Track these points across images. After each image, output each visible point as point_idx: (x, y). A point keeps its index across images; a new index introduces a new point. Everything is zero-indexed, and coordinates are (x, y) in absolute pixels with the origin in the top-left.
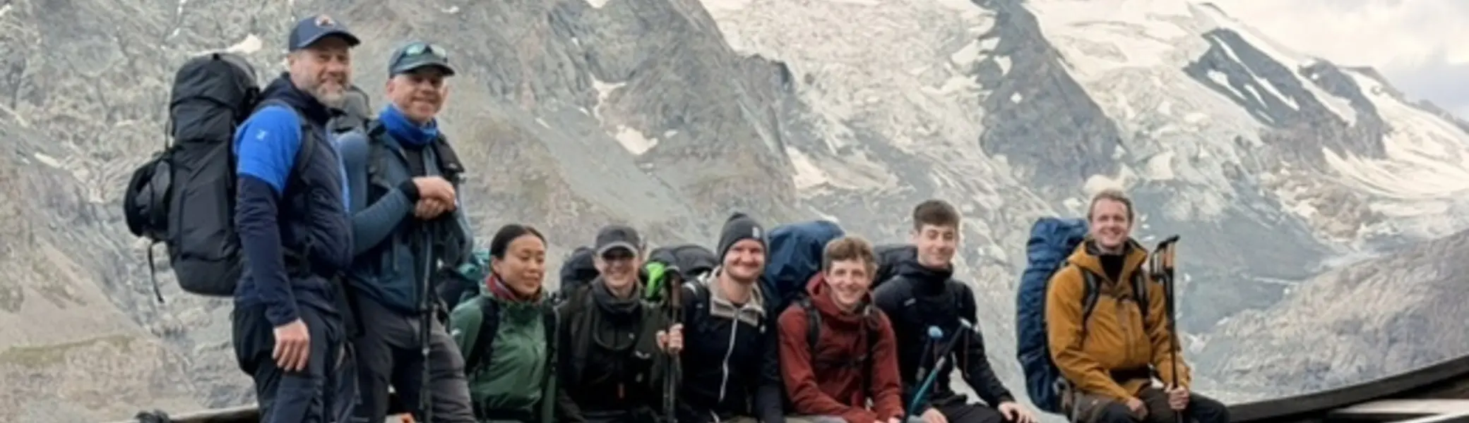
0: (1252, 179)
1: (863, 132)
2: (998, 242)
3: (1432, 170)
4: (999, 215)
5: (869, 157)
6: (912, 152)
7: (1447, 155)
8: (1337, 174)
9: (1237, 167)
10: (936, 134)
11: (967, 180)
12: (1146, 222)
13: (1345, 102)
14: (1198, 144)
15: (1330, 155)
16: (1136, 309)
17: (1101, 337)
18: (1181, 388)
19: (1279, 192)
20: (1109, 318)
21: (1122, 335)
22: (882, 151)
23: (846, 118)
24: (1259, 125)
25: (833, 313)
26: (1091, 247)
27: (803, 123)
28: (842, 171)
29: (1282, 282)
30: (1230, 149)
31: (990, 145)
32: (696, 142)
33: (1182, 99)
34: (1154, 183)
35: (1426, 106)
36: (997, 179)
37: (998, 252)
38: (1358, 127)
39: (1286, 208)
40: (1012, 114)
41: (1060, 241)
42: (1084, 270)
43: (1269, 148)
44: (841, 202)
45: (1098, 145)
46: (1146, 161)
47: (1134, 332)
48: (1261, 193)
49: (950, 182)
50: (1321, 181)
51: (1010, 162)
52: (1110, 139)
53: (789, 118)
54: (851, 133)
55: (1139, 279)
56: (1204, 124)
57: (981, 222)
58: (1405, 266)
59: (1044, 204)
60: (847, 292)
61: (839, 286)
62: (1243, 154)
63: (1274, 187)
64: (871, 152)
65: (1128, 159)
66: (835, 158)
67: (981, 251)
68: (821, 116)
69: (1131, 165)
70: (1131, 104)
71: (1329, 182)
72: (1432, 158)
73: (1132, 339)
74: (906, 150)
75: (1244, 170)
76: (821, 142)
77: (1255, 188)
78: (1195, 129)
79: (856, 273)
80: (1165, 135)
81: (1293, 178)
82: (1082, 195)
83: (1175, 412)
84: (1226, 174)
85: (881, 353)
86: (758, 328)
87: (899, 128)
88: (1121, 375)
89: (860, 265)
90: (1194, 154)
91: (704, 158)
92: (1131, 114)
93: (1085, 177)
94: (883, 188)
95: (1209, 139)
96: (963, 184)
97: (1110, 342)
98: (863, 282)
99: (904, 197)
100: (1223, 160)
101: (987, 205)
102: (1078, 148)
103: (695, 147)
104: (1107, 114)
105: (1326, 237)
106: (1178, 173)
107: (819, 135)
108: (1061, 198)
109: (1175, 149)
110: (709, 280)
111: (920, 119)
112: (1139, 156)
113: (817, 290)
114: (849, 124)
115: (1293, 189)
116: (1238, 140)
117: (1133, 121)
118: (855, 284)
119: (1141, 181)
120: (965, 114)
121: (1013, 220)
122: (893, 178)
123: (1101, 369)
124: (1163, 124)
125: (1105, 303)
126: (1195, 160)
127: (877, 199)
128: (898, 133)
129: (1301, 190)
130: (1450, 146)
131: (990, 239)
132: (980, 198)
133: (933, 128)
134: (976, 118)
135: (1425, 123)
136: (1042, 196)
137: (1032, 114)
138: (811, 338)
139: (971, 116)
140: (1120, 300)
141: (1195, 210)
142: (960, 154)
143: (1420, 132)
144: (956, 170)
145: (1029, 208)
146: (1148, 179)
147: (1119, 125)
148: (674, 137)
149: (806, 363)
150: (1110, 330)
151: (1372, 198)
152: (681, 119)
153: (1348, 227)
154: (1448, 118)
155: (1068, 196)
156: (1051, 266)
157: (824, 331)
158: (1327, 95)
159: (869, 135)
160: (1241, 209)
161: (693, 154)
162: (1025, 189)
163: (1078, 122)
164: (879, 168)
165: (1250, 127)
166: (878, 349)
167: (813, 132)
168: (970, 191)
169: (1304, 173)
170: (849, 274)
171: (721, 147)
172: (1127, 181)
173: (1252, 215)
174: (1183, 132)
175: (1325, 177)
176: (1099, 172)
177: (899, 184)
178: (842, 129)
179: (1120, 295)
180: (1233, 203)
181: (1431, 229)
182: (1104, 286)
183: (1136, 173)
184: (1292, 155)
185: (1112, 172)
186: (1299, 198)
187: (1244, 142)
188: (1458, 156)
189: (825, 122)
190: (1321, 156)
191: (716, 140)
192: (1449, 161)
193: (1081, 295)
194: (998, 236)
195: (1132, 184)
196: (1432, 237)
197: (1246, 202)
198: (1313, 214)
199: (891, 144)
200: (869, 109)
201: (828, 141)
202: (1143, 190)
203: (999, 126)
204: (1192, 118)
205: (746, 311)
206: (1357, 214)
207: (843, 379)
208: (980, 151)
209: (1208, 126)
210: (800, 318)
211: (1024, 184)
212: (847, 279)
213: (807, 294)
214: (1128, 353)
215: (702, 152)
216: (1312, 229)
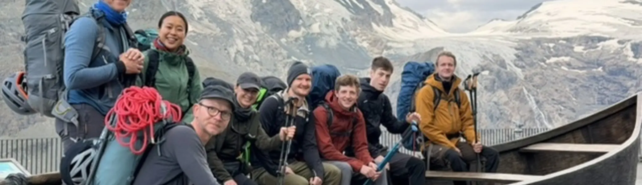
0: (347, 33)
1: (208, 12)
2: (257, 54)
3: (408, 31)
4: (257, 44)
5: (210, 22)
6: (226, 20)
7: (414, 27)
8: (376, 32)
9: (342, 29)
10: (235, 14)
11: (245, 30)
12: (310, 48)
13: (380, 6)
14: (328, 20)
15: (374, 25)
16: (456, 106)
17: (442, 119)
18: (479, 143)
19: (356, 38)
20: (445, 111)
21: (450, 118)
22: (214, 19)
23: (201, 6)
24: (350, 14)
25: (340, 111)
26: (437, 77)
27: (185, 8)
28: (199, 26)
29: (357, 70)
30: (340, 22)
31: (254, 18)
32: (144, 14)
33: (324, 4)
34: (313, 34)
35: (407, 9)
36: (257, 31)
37: (256, 57)
38: (384, 15)
39: (359, 44)
40: (262, 7)
41: (420, 73)
42: (434, 88)
43: (353, 22)
44: (199, 38)
45: (293, 20)
46: (310, 25)
47: (456, 116)
48: (350, 38)
49: (239, 31)
50: (371, 34)
51: (262, 24)
52: (297, 17)
53: (179, 6)
54: (203, 12)
55: (457, 93)
56: (331, 13)
57: (251, 47)
58: (399, 65)
59: (274, 40)
60: (347, 101)
61: (343, 99)
62: (344, 24)
63: (355, 36)
64: (211, 20)
65: (304, 25)
66: (197, 22)
67: (250, 57)
68: (192, 6)
69: (305, 27)
70: (305, 5)
71: (374, 35)
72: (408, 27)
73: (455, 120)
74: (224, 20)
75: (344, 30)
76: (192, 15)
77: (348, 37)
78: (328, 15)
79: (352, 92)
80: (317, 17)
81: (361, 33)
82: (287, 37)
83: (476, 154)
84: (338, 31)
85: (359, 129)
86: (305, 119)
87: (221, 11)
88: (450, 136)
89: (354, 89)
90: (327, 23)
91: (147, 20)
92: (305, 8)
93: (288, 31)
94: (214, 33)
95: (332, 18)
96: (244, 32)
97: (445, 121)
98: (354, 97)
99: (222, 37)
100: (337, 26)
101: (253, 40)
102: (286, 20)
103: (143, 16)
104: (297, 8)
105: (371, 55)
106: (321, 30)
107: (191, 13)
108: (280, 38)
109: (320, 22)
110: (283, 95)
111: (228, 7)
112: (308, 24)
113: (332, 99)
114: (202, 9)
115: (361, 37)
116: (343, 19)
117: (306, 11)
118: (351, 98)
119: (308, 33)
120: (245, 6)
121: (262, 46)
122: (218, 30)
123: (442, 134)
124: (316, 12)
125: (443, 103)
126: (327, 26)
127: (212, 37)
128: (221, 13)
129: (364, 38)
130: (415, 23)
131: (254, 53)
132: (250, 38)
133: (234, 11)
134: (249, 8)
135: (407, 15)
136: (273, 37)
137: (269, 8)
138: (329, 122)
139: (247, 7)
140: (449, 102)
141: (327, 44)
142: (243, 21)
143: (405, 18)
144: (241, 27)
145: (268, 42)
146: (311, 32)
147: (301, 12)
148: (135, 11)
149: (328, 134)
150: (445, 116)
151: (388, 41)
152: (138, 5)
153: (380, 51)
154: (414, 13)
155: (282, 37)
156: (416, 85)
157: (335, 119)
158: (374, 4)
159: (210, 13)
160: (343, 44)
161: (143, 18)
162: (266, 35)
163: (286, 11)
164: (213, 25)
165: (346, 14)
166: (357, 127)
167: (189, 11)
168: (246, 35)
169: (365, 32)
170: (348, 93)
171: (153, 16)
172: (303, 32)
173: (347, 46)
174: (324, 16)
175: (373, 33)
176: (293, 29)
177: (221, 31)
178: (199, 11)
179: (449, 100)
180: (340, 42)
181: (408, 53)
182: (443, 95)
183: (307, 30)
184: (361, 25)
185: (298, 29)
186: (363, 40)
187: (344, 20)
188: (417, 27)
189: (193, 8)
190: (370, 25)
191: (151, 13)
192: (414, 28)
193: (432, 99)
194: (257, 51)
195: (305, 34)
196: (407, 55)
197: (345, 41)
198: (368, 46)
199: (217, 17)
200: (210, 3)
201: (194, 15)
202: (309, 36)
203: (258, 11)
204: (327, 10)
205: (301, 111)
206: (383, 47)
207: (341, 142)
208: (250, 21)
209: (332, 14)
210: (324, 113)
211: (266, 33)
212: (347, 95)
213: (326, 101)
214: (453, 126)
215: (146, 17)
216: (367, 51)
